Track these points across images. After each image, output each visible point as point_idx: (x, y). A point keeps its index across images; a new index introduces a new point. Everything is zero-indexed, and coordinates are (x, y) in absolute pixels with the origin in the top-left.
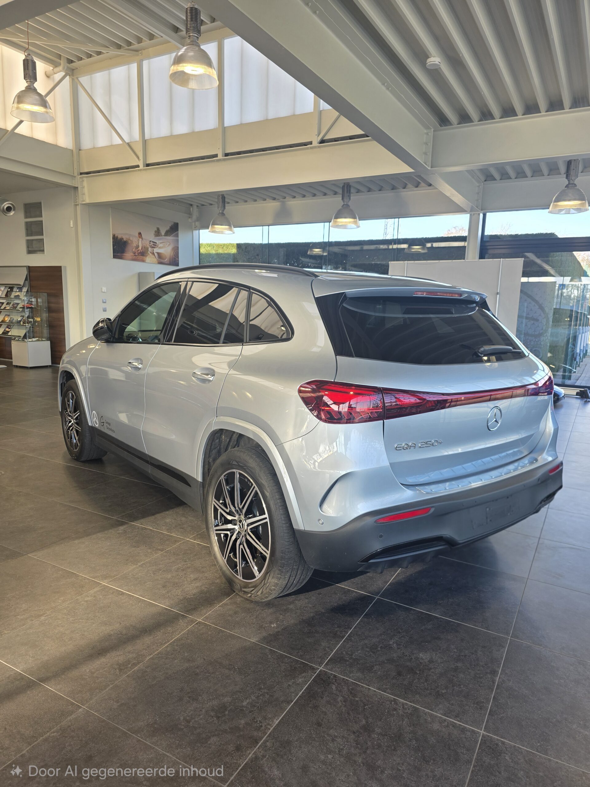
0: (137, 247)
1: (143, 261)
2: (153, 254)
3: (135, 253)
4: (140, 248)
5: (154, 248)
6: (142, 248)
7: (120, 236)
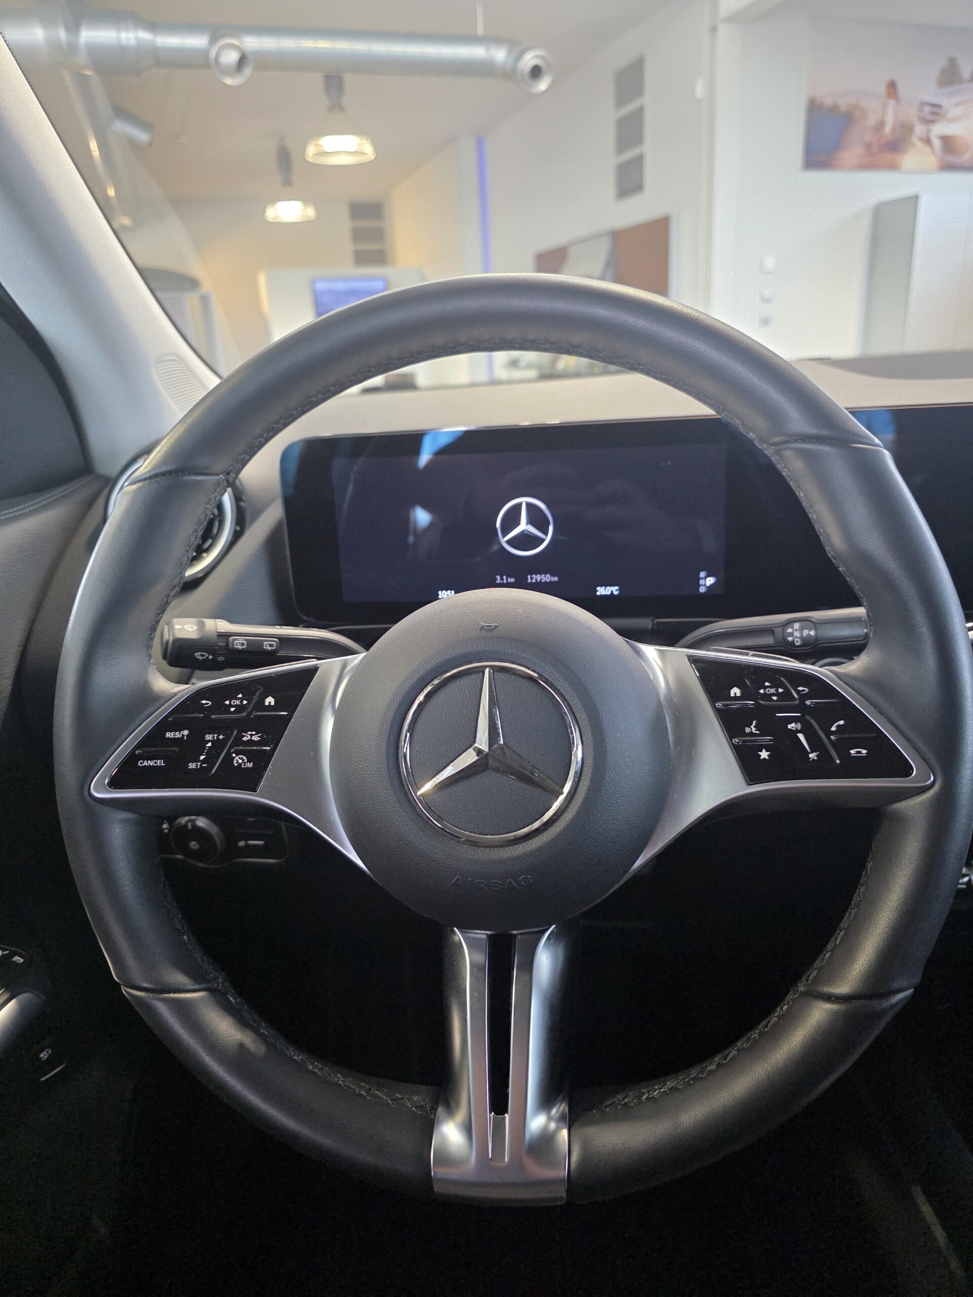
0: (881, 125)
1: (893, 167)
2: (928, 141)
3: (868, 146)
4: (888, 129)
5: (932, 122)
6: (894, 129)
7: (828, 102)
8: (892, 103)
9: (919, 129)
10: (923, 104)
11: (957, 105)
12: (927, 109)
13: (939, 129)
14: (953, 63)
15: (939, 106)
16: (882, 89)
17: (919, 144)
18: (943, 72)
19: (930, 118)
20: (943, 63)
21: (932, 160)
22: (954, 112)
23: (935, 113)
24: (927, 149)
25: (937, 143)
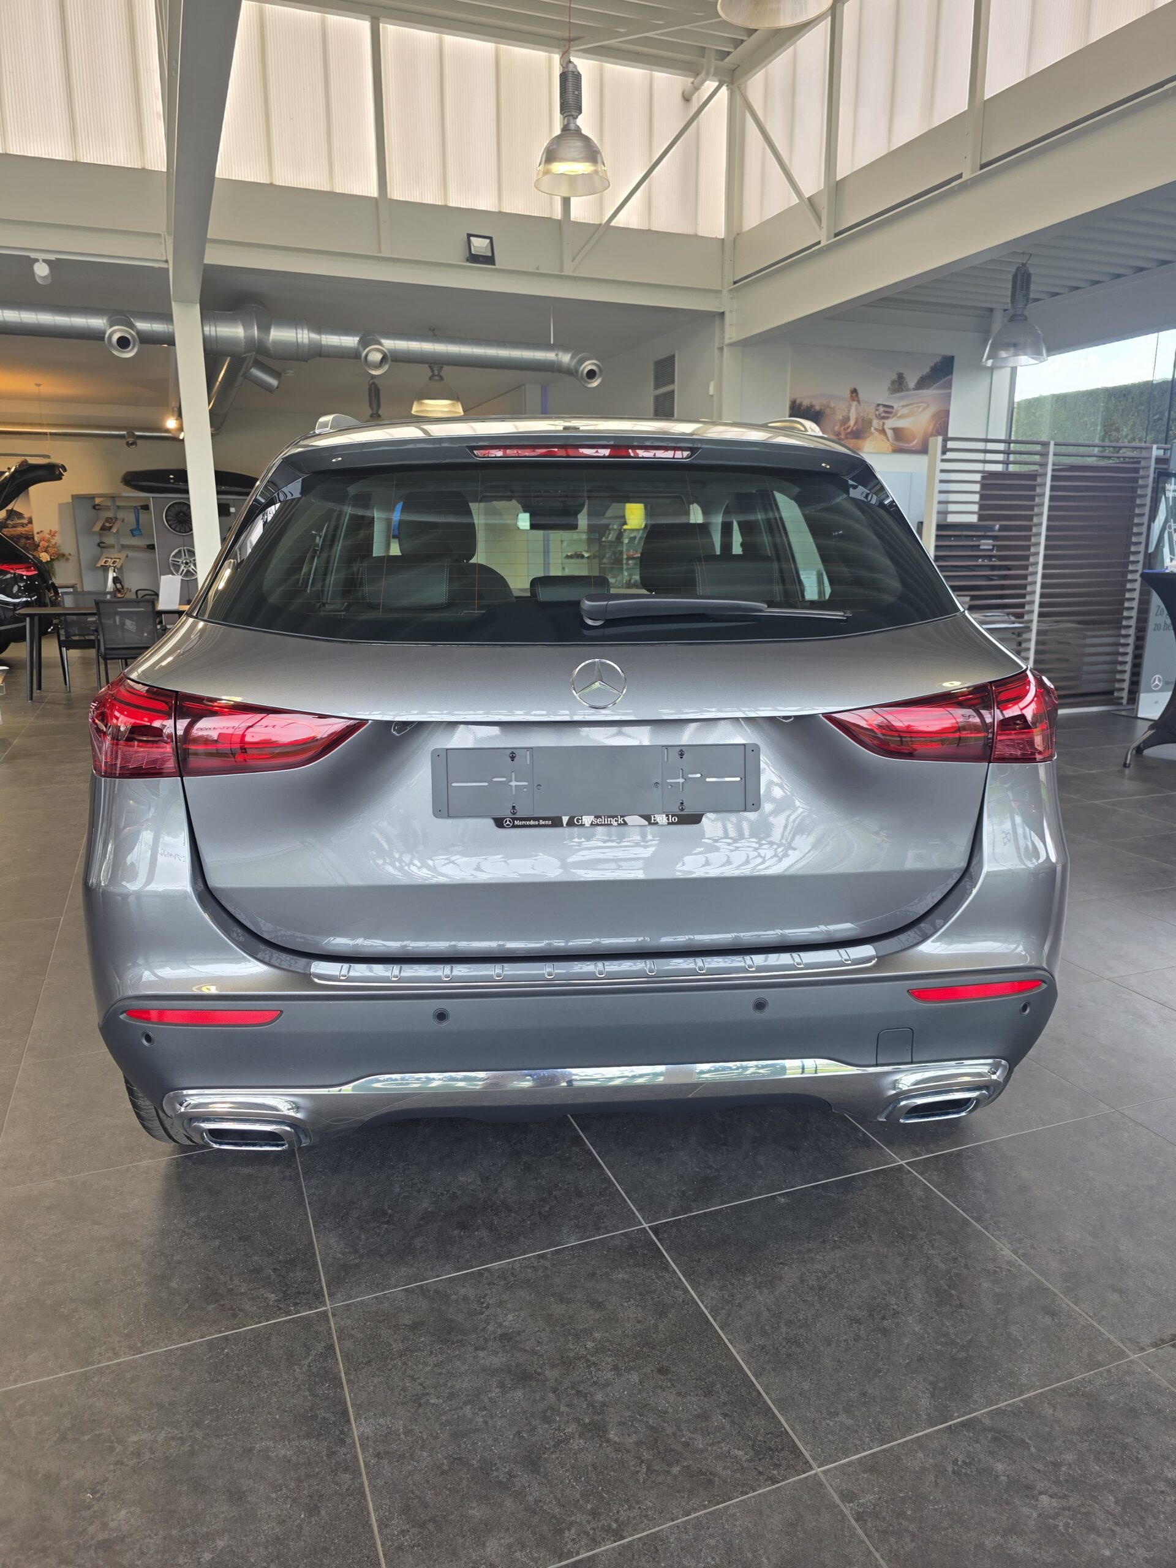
0: (847, 419)
2: (883, 432)
3: (838, 434)
5: (887, 418)
6: (856, 423)
7: (806, 403)
8: (855, 403)
9: (876, 423)
10: (878, 405)
11: (904, 406)
12: (882, 409)
13: (890, 423)
14: (901, 376)
15: (892, 407)
16: (847, 394)
17: (876, 433)
18: (893, 382)
19: (883, 415)
20: (895, 377)
21: (886, 445)
22: (905, 411)
23: (888, 411)
24: (883, 437)
25: (890, 433)
